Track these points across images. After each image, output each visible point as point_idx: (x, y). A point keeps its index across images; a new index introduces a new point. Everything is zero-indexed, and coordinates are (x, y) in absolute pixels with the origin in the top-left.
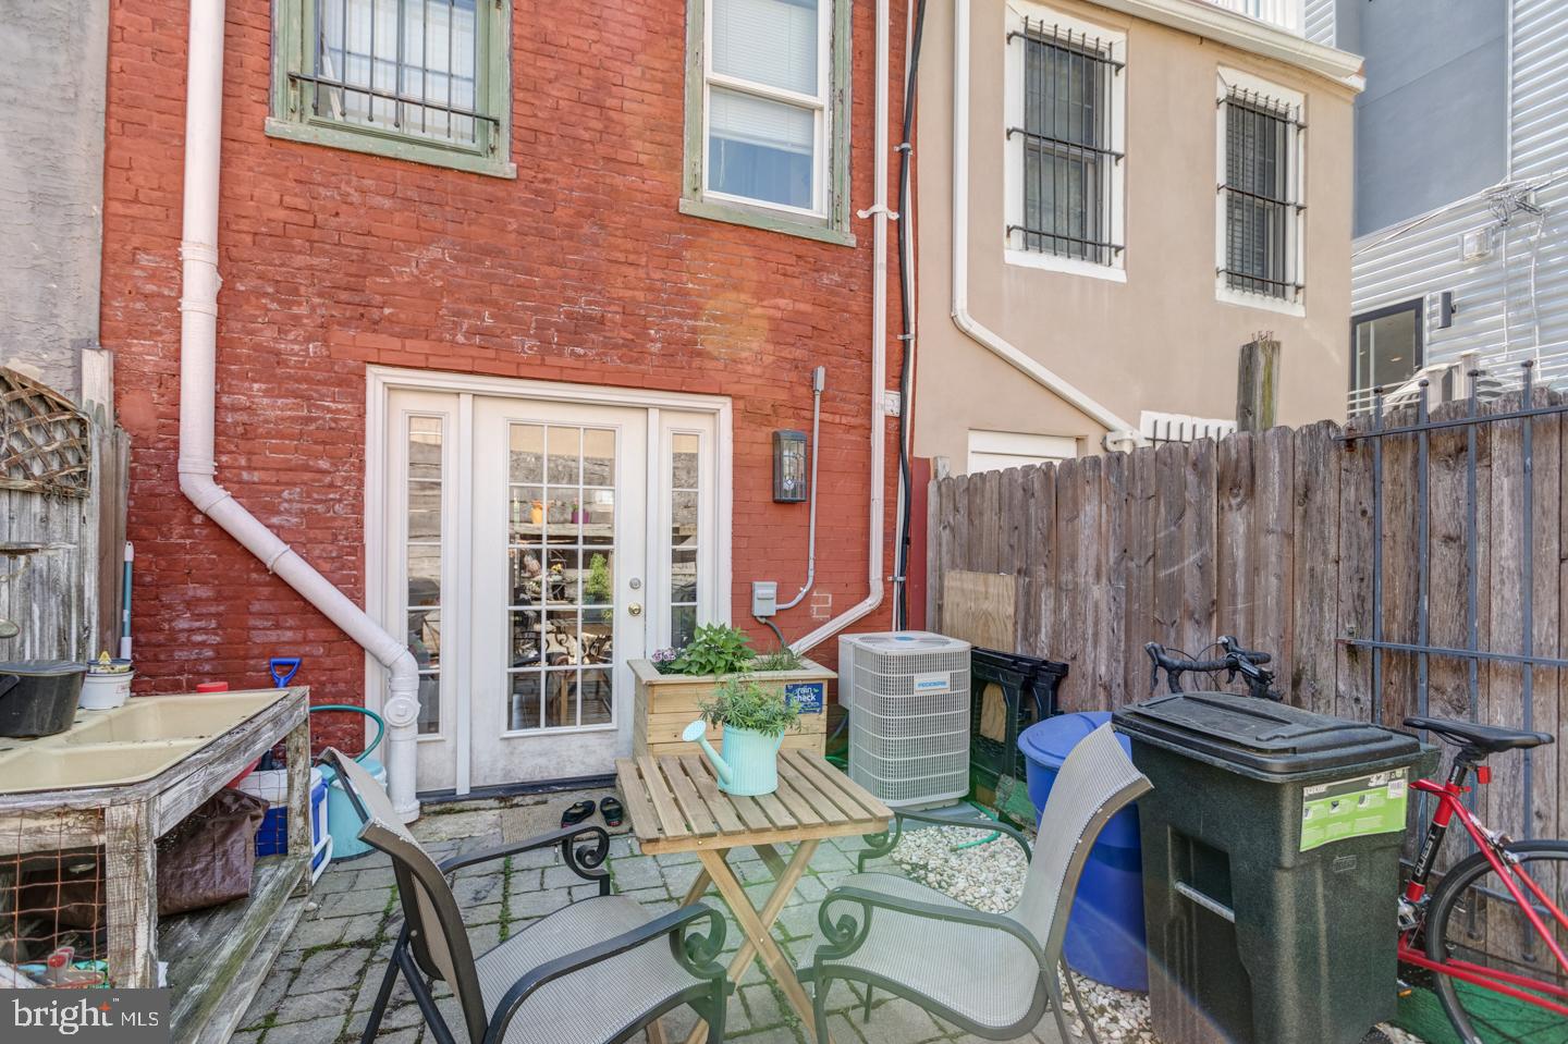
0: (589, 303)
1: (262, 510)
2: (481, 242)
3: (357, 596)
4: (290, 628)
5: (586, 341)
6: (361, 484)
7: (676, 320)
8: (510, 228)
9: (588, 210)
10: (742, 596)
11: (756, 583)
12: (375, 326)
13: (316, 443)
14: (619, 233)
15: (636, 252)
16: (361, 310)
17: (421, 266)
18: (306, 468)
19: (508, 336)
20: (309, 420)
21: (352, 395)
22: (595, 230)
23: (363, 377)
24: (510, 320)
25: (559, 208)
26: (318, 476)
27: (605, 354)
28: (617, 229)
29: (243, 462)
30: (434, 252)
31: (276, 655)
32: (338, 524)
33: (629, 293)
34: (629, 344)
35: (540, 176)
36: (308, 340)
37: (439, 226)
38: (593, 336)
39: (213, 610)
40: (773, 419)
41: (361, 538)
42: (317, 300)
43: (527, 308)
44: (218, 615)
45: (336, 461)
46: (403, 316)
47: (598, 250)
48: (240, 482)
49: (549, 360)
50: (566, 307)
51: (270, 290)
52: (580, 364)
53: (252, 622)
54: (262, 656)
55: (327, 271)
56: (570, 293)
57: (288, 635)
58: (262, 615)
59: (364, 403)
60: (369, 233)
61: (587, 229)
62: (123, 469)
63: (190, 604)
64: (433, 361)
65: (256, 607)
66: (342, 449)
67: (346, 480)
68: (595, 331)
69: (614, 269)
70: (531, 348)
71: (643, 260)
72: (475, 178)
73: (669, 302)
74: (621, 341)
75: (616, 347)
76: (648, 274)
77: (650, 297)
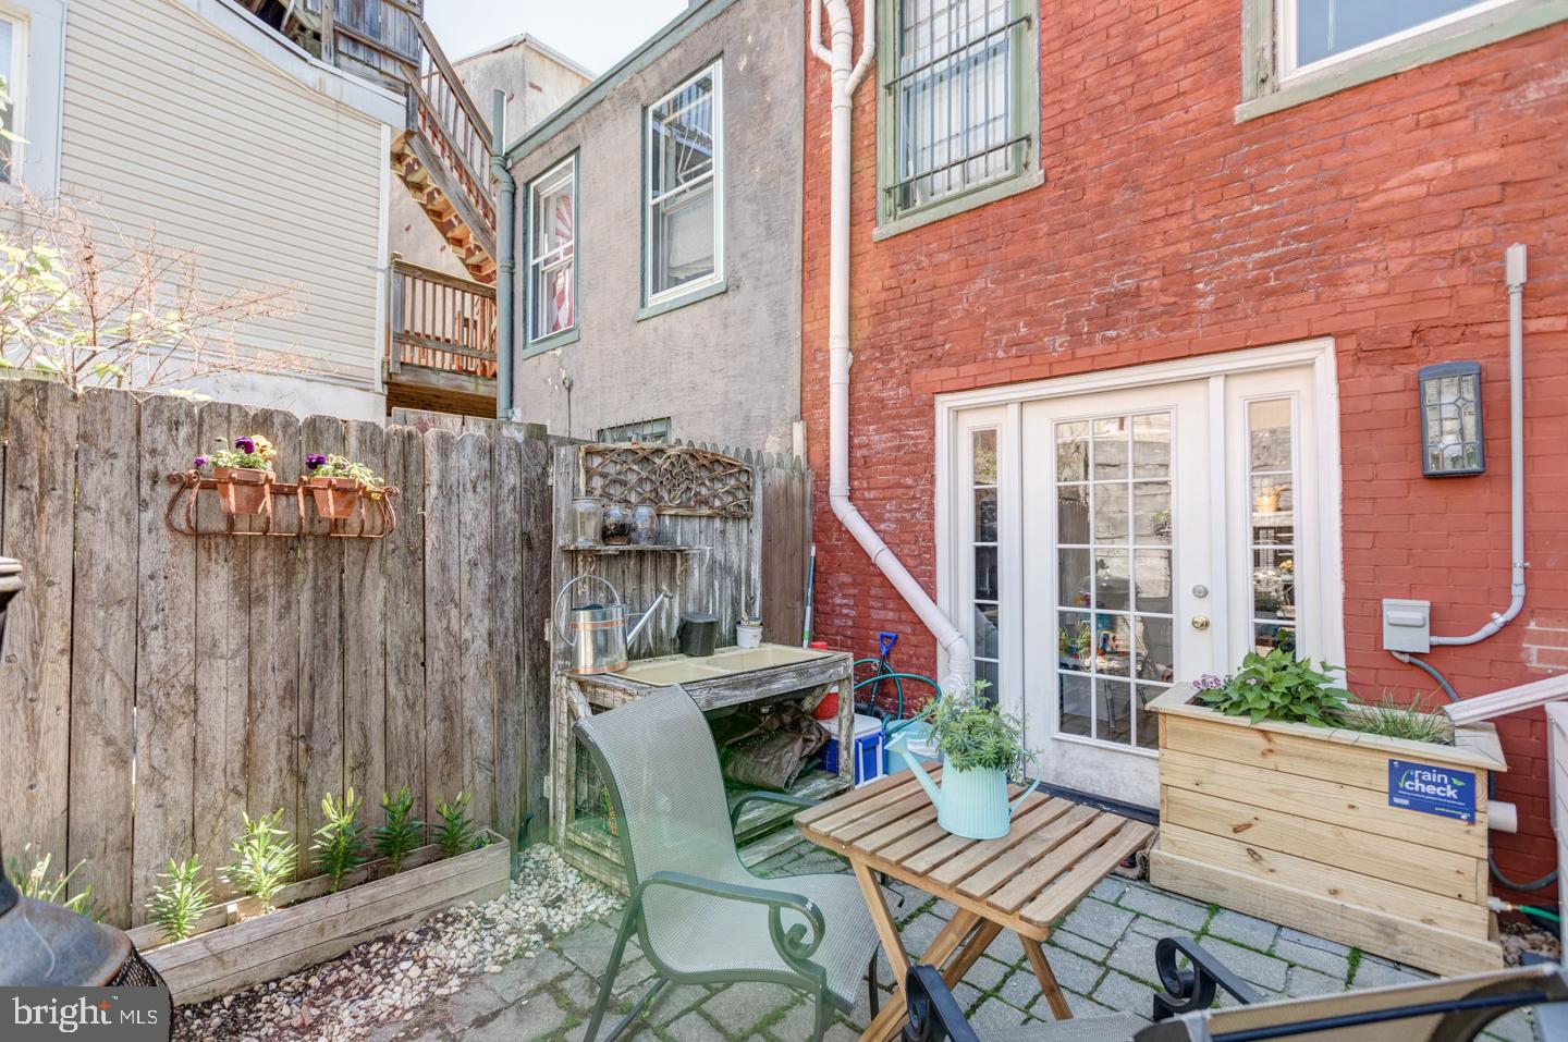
0: (1122, 278)
1: (873, 521)
2: (1016, 258)
3: (930, 590)
4: (891, 610)
5: (1118, 321)
6: (932, 496)
7: (1237, 260)
8: (1041, 233)
9: (1120, 178)
10: (1361, 619)
11: (1385, 601)
12: (938, 362)
13: (905, 465)
14: (1155, 187)
15: (1179, 198)
16: (930, 352)
17: (970, 299)
18: (899, 485)
19: (1041, 339)
20: (900, 447)
21: (926, 422)
22: (1128, 195)
23: (932, 406)
24: (1042, 323)
25: (1088, 191)
26: (906, 491)
27: (1141, 329)
28: (1153, 183)
29: (865, 485)
30: (980, 283)
31: (883, 629)
32: (918, 528)
33: (1172, 249)
34: (1169, 309)
35: (1069, 168)
36: (899, 385)
37: (982, 258)
38: (1126, 313)
39: (852, 592)
40: (1419, 351)
41: (933, 540)
42: (903, 353)
43: (1057, 306)
44: (854, 596)
45: (917, 477)
46: (958, 348)
47: (1132, 216)
48: (864, 500)
49: (1081, 352)
50: (1097, 291)
51: (877, 355)
52: (1113, 348)
53: (873, 603)
54: (878, 630)
55: (909, 328)
56: (1102, 275)
57: (890, 615)
58: (877, 598)
59: (934, 427)
60: (935, 287)
61: (1120, 197)
62: (808, 496)
63: (842, 586)
64: (981, 380)
65: (873, 592)
66: (919, 468)
67: (923, 491)
68: (1131, 306)
69: (1150, 230)
70: (1061, 346)
71: (1188, 204)
72: (1010, 201)
73: (1225, 242)
74: (1160, 309)
75: (1154, 317)
76: (1194, 218)
77: (1197, 243)
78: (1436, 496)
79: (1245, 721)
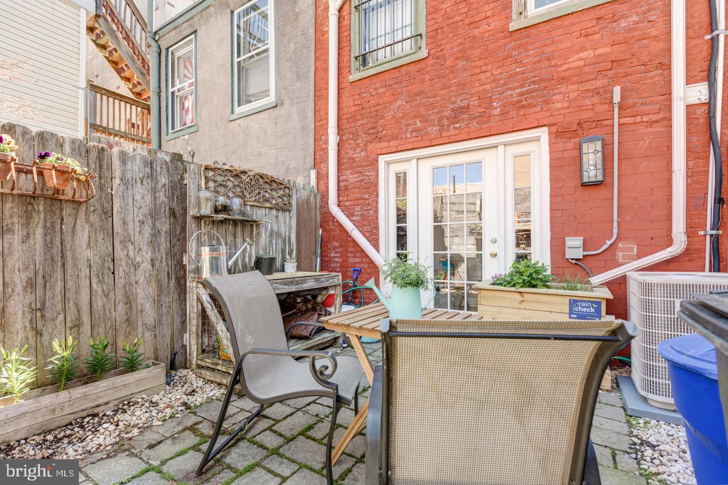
0: (462, 100)
1: (349, 215)
2: (415, 91)
3: (376, 246)
4: (358, 257)
5: (460, 120)
6: (377, 203)
7: (509, 92)
8: (427, 79)
9: (461, 55)
10: (557, 246)
11: (566, 238)
12: (380, 140)
13: (365, 189)
14: (476, 59)
15: (485, 65)
16: (376, 135)
17: (395, 110)
18: (362, 199)
19: (426, 128)
20: (362, 181)
21: (374, 168)
22: (464, 63)
23: (377, 161)
24: (427, 121)
25: (447, 60)
26: (365, 201)
27: (469, 123)
28: (475, 57)
29: (346, 199)
30: (399, 103)
31: (355, 267)
32: (370, 218)
33: (482, 88)
34: (481, 115)
35: (439, 49)
36: (362, 151)
37: (400, 91)
38: (464, 116)
39: (339, 250)
40: (580, 132)
41: (377, 223)
42: (363, 136)
43: (433, 113)
44: (341, 252)
45: (370, 194)
46: (389, 133)
47: (466, 72)
48: (345, 206)
49: (444, 134)
50: (451, 106)
51: (351, 137)
52: (458, 132)
53: (350, 255)
54: (351, 267)
55: (366, 124)
56: (453, 99)
57: (358, 260)
58: (352, 252)
59: (378, 171)
60: (378, 105)
61: (461, 64)
62: (318, 205)
63: (335, 248)
64: (400, 148)
65: (350, 249)
66: (371, 190)
67: (373, 201)
68: (465, 113)
69: (474, 79)
70: (435, 131)
71: (490, 67)
72: (413, 64)
73: (505, 84)
74: (478, 114)
75: (475, 118)
76: (492, 74)
77: (493, 85)
78: (585, 193)
79: (513, 289)
